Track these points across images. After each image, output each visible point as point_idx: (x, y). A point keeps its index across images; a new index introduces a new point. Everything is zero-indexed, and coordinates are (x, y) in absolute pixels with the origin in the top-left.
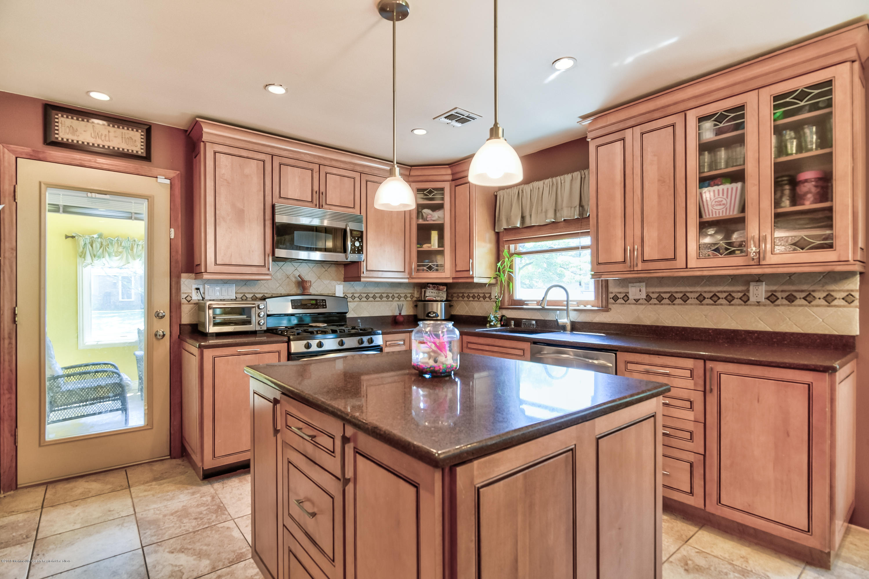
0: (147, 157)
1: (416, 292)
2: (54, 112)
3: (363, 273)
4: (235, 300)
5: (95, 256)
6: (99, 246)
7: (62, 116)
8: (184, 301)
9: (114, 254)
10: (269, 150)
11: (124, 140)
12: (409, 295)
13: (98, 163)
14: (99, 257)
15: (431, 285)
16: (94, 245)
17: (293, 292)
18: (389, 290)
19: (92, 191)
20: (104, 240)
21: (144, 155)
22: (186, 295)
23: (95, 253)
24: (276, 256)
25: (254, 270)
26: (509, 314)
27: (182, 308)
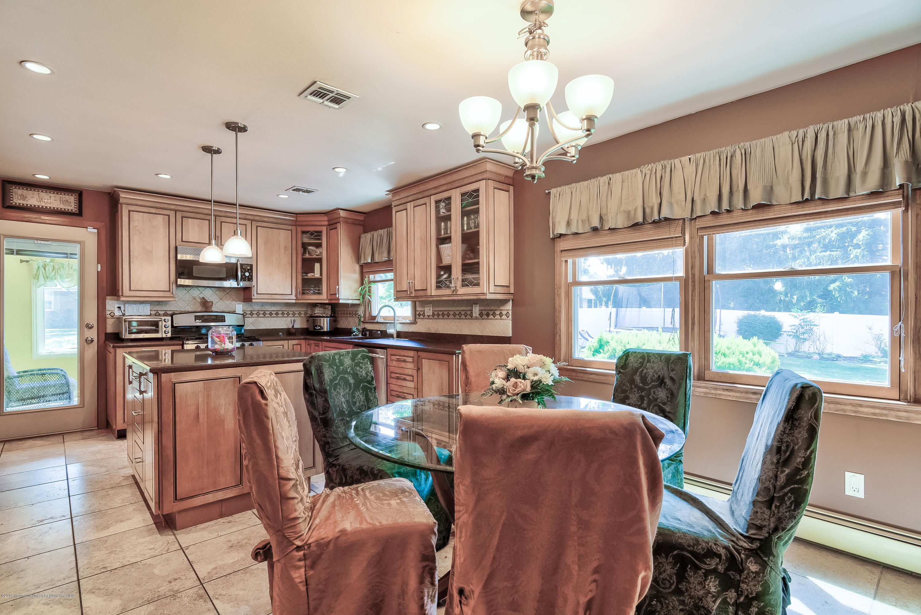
0: (80, 213)
1: (309, 310)
2: (10, 185)
3: (254, 295)
4: (150, 315)
5: (47, 278)
6: (51, 269)
7: (16, 188)
8: (108, 316)
9: (65, 277)
10: (173, 207)
11: (61, 202)
12: (303, 313)
13: (42, 219)
14: (51, 279)
15: (319, 305)
16: (47, 268)
17: (199, 310)
18: (284, 309)
19: (37, 239)
20: (56, 264)
21: (77, 212)
22: (111, 312)
23: (48, 275)
24: (178, 284)
25: (161, 294)
26: (369, 327)
27: (107, 322)
